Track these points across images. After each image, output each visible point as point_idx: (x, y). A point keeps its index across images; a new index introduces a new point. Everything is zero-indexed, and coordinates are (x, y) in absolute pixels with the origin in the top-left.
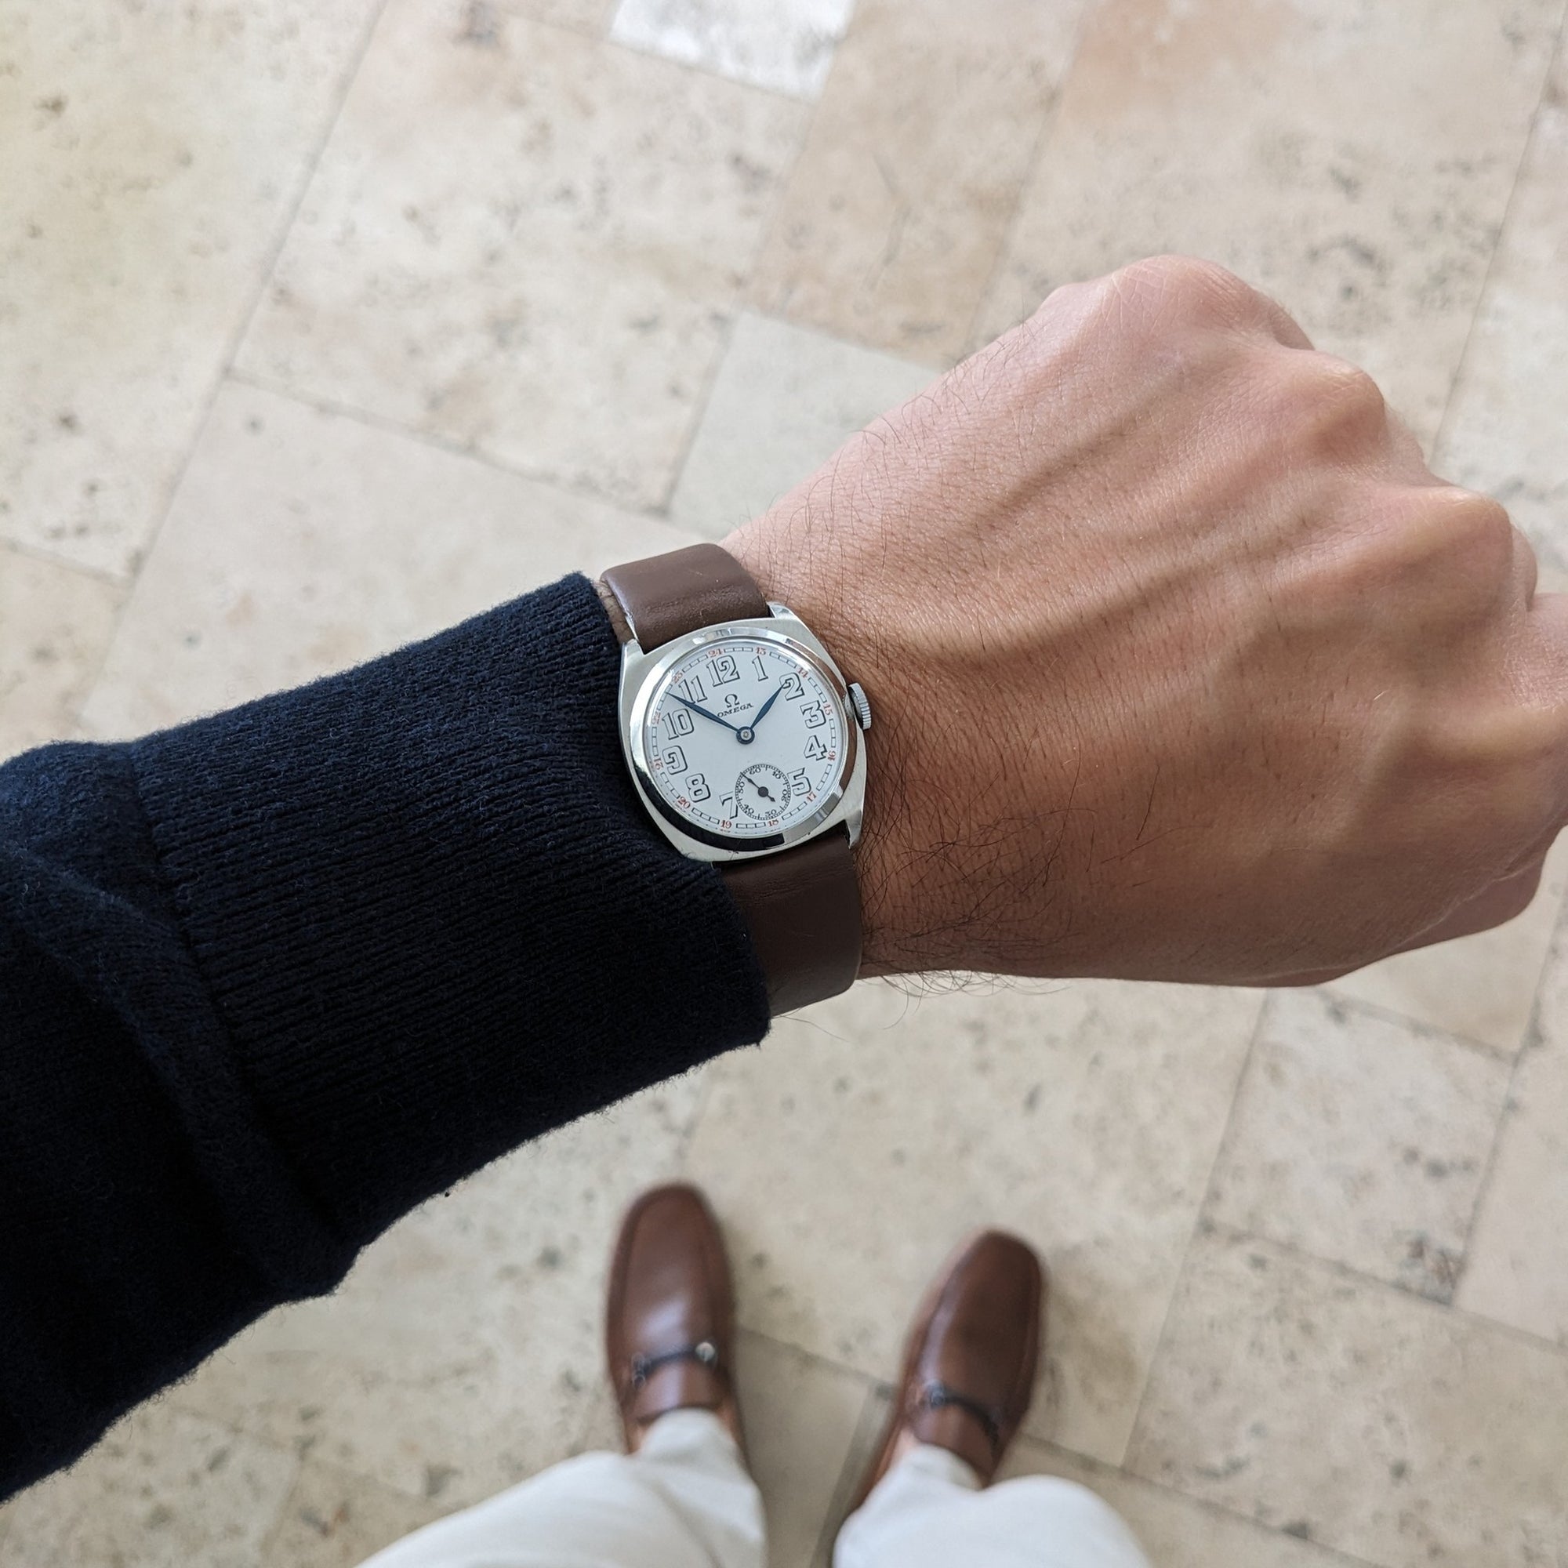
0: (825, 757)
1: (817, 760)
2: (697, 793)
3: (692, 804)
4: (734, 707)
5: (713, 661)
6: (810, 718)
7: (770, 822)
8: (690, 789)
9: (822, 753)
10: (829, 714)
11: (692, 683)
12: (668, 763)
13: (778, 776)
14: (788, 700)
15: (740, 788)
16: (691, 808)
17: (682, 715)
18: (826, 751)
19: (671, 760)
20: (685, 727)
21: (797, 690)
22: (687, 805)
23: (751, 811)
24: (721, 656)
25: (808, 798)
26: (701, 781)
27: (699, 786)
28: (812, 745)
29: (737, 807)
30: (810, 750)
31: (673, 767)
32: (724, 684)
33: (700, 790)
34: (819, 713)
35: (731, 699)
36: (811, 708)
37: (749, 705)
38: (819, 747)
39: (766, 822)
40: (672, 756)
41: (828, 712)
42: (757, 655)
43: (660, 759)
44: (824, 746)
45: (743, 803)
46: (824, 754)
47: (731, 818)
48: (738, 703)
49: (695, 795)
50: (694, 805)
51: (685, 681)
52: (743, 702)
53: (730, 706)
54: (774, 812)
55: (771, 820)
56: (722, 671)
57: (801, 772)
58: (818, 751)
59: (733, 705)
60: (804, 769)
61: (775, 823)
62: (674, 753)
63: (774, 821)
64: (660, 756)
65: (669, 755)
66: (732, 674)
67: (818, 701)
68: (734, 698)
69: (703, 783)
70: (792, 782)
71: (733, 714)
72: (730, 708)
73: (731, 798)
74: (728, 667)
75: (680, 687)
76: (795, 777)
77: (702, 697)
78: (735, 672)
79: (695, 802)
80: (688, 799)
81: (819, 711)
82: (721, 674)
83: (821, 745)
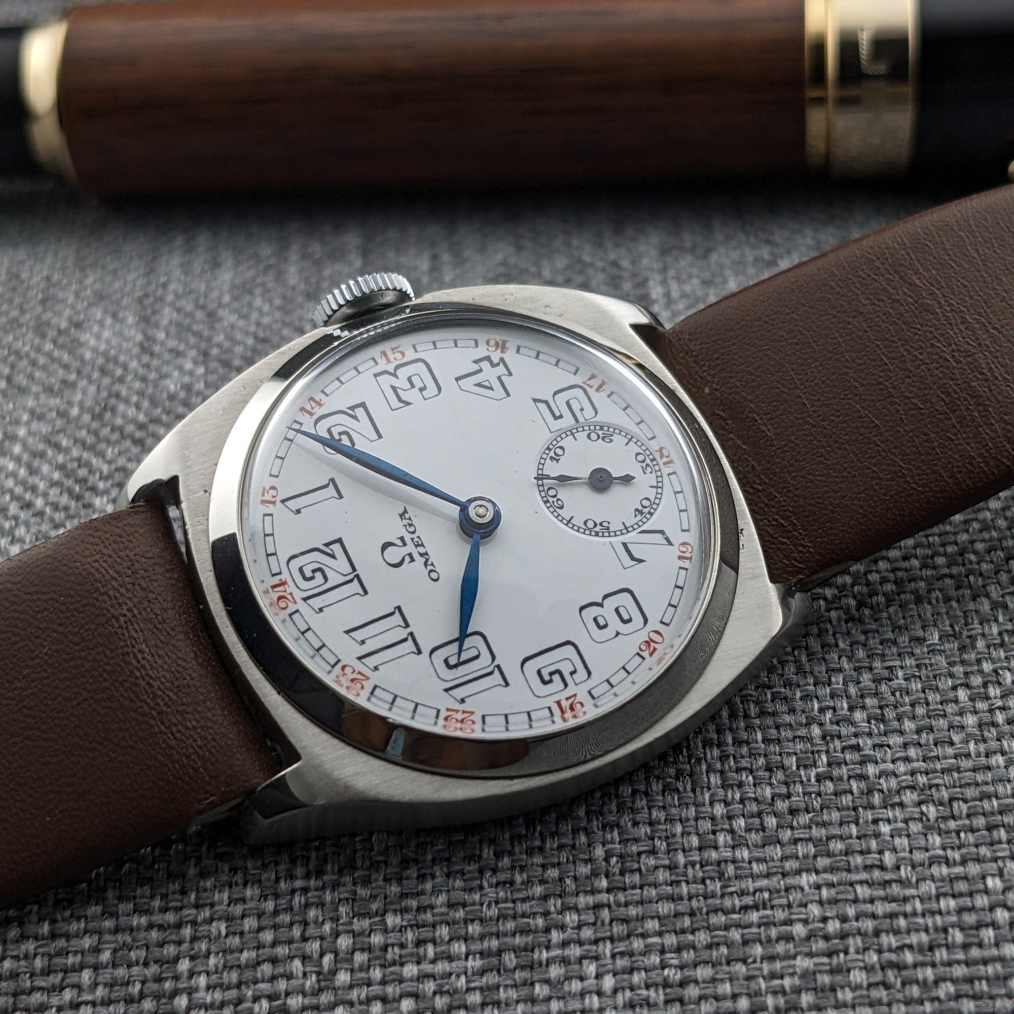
0: (502, 359)
1: (510, 374)
2: (626, 617)
3: (651, 626)
4: (410, 548)
5: (305, 599)
6: (416, 390)
7: (665, 464)
8: (618, 634)
9: (493, 365)
10: (403, 354)
11: (363, 642)
12: (566, 685)
13: (559, 451)
14: (380, 436)
15: (598, 528)
16: (661, 628)
17: (446, 661)
18: (488, 359)
19: (556, 678)
20: (475, 653)
21: (355, 418)
22: (655, 637)
23: (646, 503)
24: (290, 581)
25: (598, 390)
26: (594, 611)
27: (607, 613)
28: (479, 385)
29: (643, 532)
30: (491, 388)
31: (572, 673)
32: (359, 571)
33: (617, 610)
34: (403, 373)
35: (394, 555)
36: (394, 388)
37: (402, 516)
38: (480, 371)
39: (666, 470)
40: (547, 678)
41: (398, 356)
42: (278, 504)
43: (558, 703)
44: (476, 362)
45: (631, 520)
46: (496, 360)
47: (670, 544)
48: (402, 539)
49: (630, 620)
50: (654, 624)
51: (360, 658)
52: (395, 530)
53: (410, 555)
54: (641, 458)
55: (661, 462)
56: (326, 579)
57: (542, 406)
58: (490, 374)
59: (405, 551)
60: (535, 400)
61: (665, 452)
62: (539, 673)
63: (662, 456)
64: (550, 702)
65: (545, 683)
66: (333, 556)
67: (376, 375)
68: (390, 548)
69: (600, 605)
70: (567, 421)
71: (429, 548)
72: (416, 556)
73: (625, 545)
74: (316, 566)
75: (376, 668)
76: (556, 418)
77: (397, 619)
78: (326, 549)
79: (646, 621)
80: (643, 636)
81: (398, 372)
82: (334, 579)
83: (476, 367)
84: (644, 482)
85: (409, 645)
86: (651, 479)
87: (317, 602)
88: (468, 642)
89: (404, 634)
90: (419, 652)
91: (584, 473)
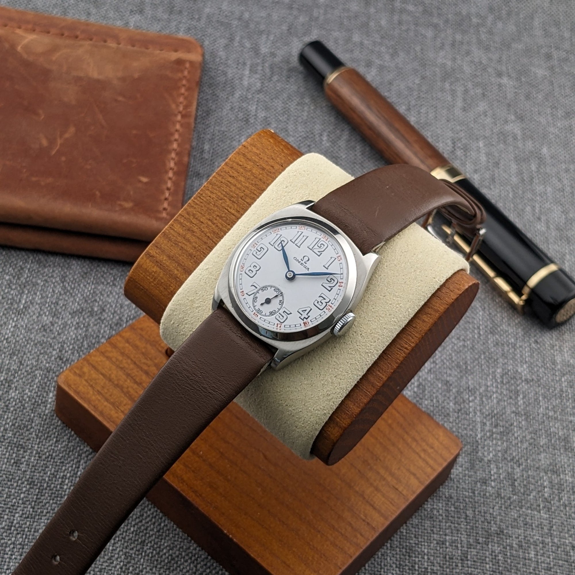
0: (303, 320)
1: (300, 317)
2: (250, 271)
4: (303, 262)
5: (320, 239)
6: (319, 301)
8: (250, 266)
9: (305, 318)
11: (303, 236)
12: (257, 249)
13: (280, 303)
14: (322, 285)
15: (264, 289)
16: (241, 273)
17: (284, 241)
18: (307, 319)
19: (259, 250)
20: (279, 246)
21: (330, 287)
22: (242, 270)
23: (256, 301)
24: (325, 241)
25: (278, 324)
26: (257, 269)
27: (254, 270)
28: (305, 310)
29: (254, 293)
30: (302, 311)
31: (257, 252)
32: (311, 251)
33: (252, 272)
34: (324, 304)
35: (306, 259)
36: (325, 299)
37: (308, 269)
38: (307, 314)
39: (254, 311)
41: (327, 308)
42: (336, 257)
44: (309, 316)
45: (258, 295)
46: (305, 319)
47: (247, 294)
48: (306, 263)
50: (243, 273)
51: (302, 232)
52: (308, 265)
54: (261, 312)
56: (318, 246)
57: (289, 313)
58: (305, 315)
59: (304, 261)
60: (291, 313)
61: (256, 316)
62: (264, 249)
63: (256, 314)
64: (258, 244)
65: (262, 248)
66: (319, 252)
67: (330, 300)
69: (256, 271)
70: (281, 312)
72: (301, 261)
73: (256, 288)
74: (321, 248)
75: (298, 232)
76: (284, 311)
77: (299, 245)
78: (321, 252)
79: (245, 273)
80: (244, 269)
81: (325, 304)
82: (316, 247)
83: (309, 315)
84: (258, 304)
85: (293, 241)
86: (257, 308)
87: (317, 240)
88: (281, 248)
89: (296, 242)
90: (291, 240)
91: (273, 302)
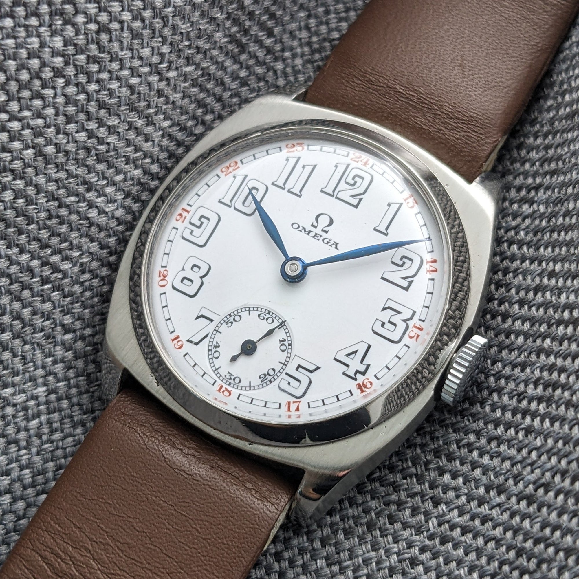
0: (355, 379)
1: (344, 374)
2: (185, 281)
3: (169, 287)
4: (318, 231)
5: (348, 165)
6: (386, 321)
7: (222, 387)
8: (183, 269)
9: (357, 372)
10: (411, 337)
11: (304, 167)
12: (191, 223)
13: (283, 348)
14: (382, 278)
15: (232, 319)
16: (163, 290)
17: (257, 190)
18: (364, 373)
19: (198, 223)
20: (246, 204)
21: (404, 278)
22: (163, 283)
23: (216, 355)
24: (363, 168)
25: (289, 403)
26: (203, 272)
27: (195, 276)
28: (355, 352)
29: (207, 336)
30: (348, 355)
31: (192, 231)
32: (334, 199)
33: (192, 281)
34: (401, 326)
35: (324, 221)
36: (399, 312)
37: (336, 244)
38: (362, 362)
39: (219, 382)
40: (203, 220)
41: (412, 334)
42: (402, 201)
43: (188, 212)
44: (368, 366)
45: (218, 338)
46: (359, 376)
47: (189, 341)
48: (326, 232)
49: (182, 281)
50: (168, 289)
51: (299, 158)
52: (333, 234)
53: (316, 227)
54: (237, 380)
55: (225, 386)
56: (347, 183)
57: (312, 368)
58: (355, 364)
59: (320, 228)
60: (318, 368)
61: (226, 393)
62: (208, 219)
63: (226, 389)
64: (192, 209)
65: (202, 217)
66: (353, 196)
67: (414, 312)
68: (328, 222)
69: (202, 278)
70: (291, 369)
71: (309, 238)
72: (312, 229)
73: (212, 321)
74: (357, 185)
75: (287, 160)
76: (299, 366)
77: (296, 190)
78: (359, 198)
79: (174, 288)
80: (169, 278)
81: (404, 325)
82: (342, 185)
83: (366, 362)
84: (223, 363)
85: (280, 183)
86: (223, 372)
87: (341, 168)
88: (254, 206)
89: (288, 186)
90: (273, 184)
91: (261, 348)
